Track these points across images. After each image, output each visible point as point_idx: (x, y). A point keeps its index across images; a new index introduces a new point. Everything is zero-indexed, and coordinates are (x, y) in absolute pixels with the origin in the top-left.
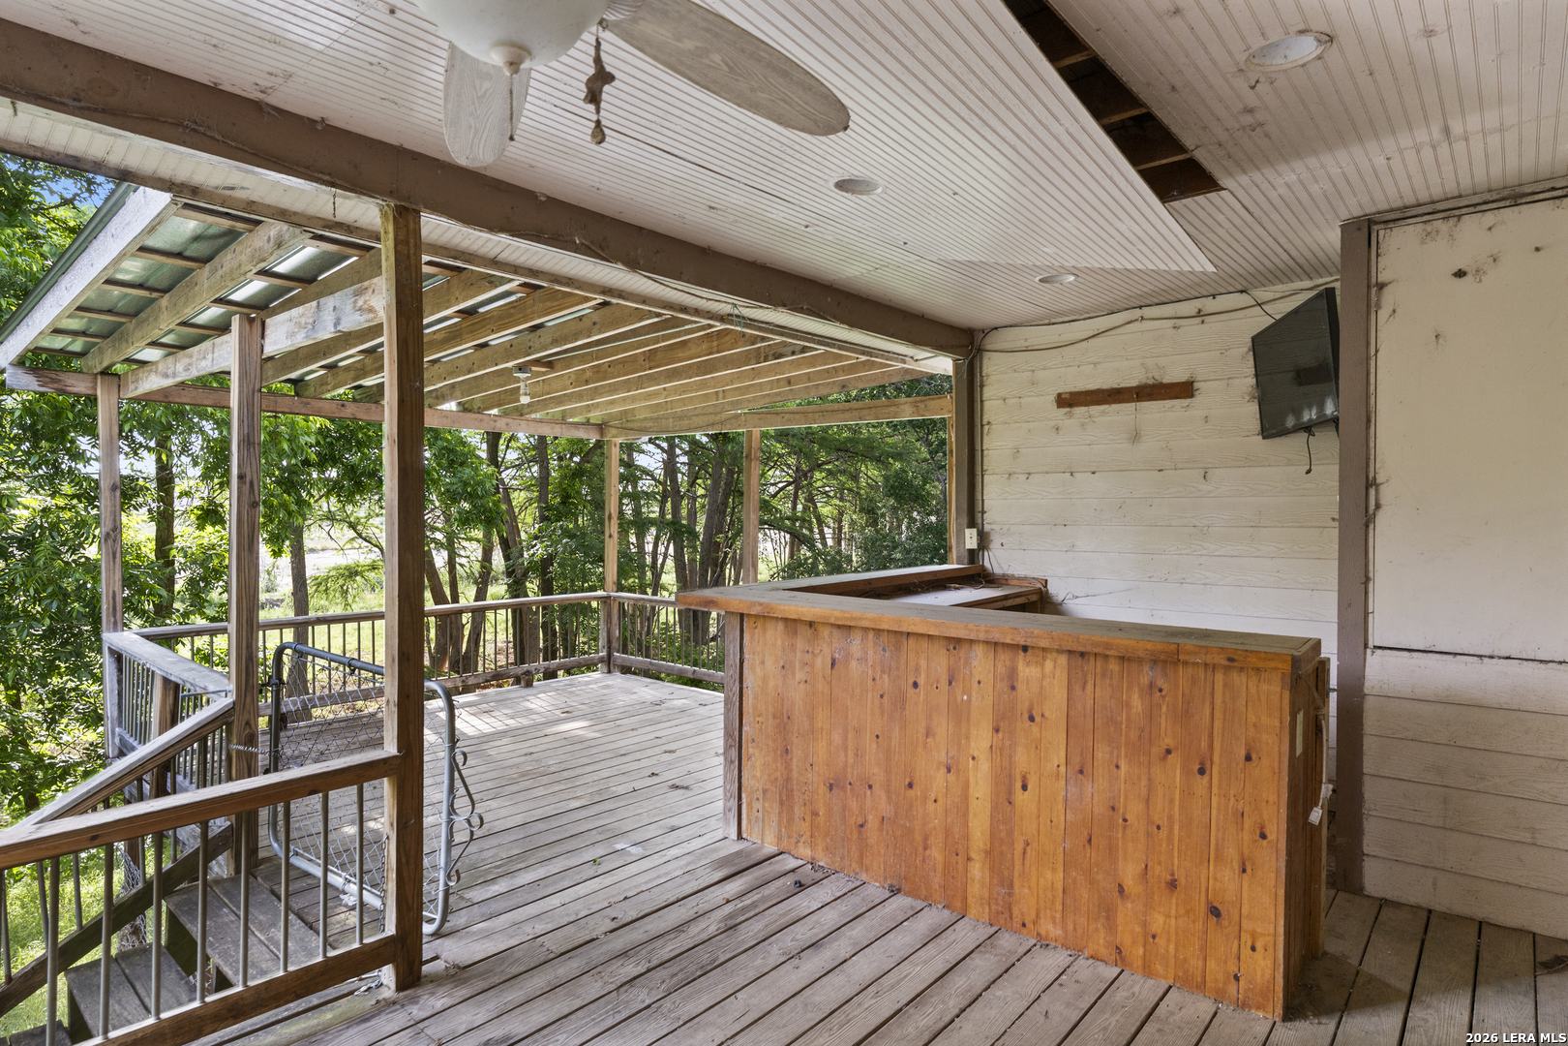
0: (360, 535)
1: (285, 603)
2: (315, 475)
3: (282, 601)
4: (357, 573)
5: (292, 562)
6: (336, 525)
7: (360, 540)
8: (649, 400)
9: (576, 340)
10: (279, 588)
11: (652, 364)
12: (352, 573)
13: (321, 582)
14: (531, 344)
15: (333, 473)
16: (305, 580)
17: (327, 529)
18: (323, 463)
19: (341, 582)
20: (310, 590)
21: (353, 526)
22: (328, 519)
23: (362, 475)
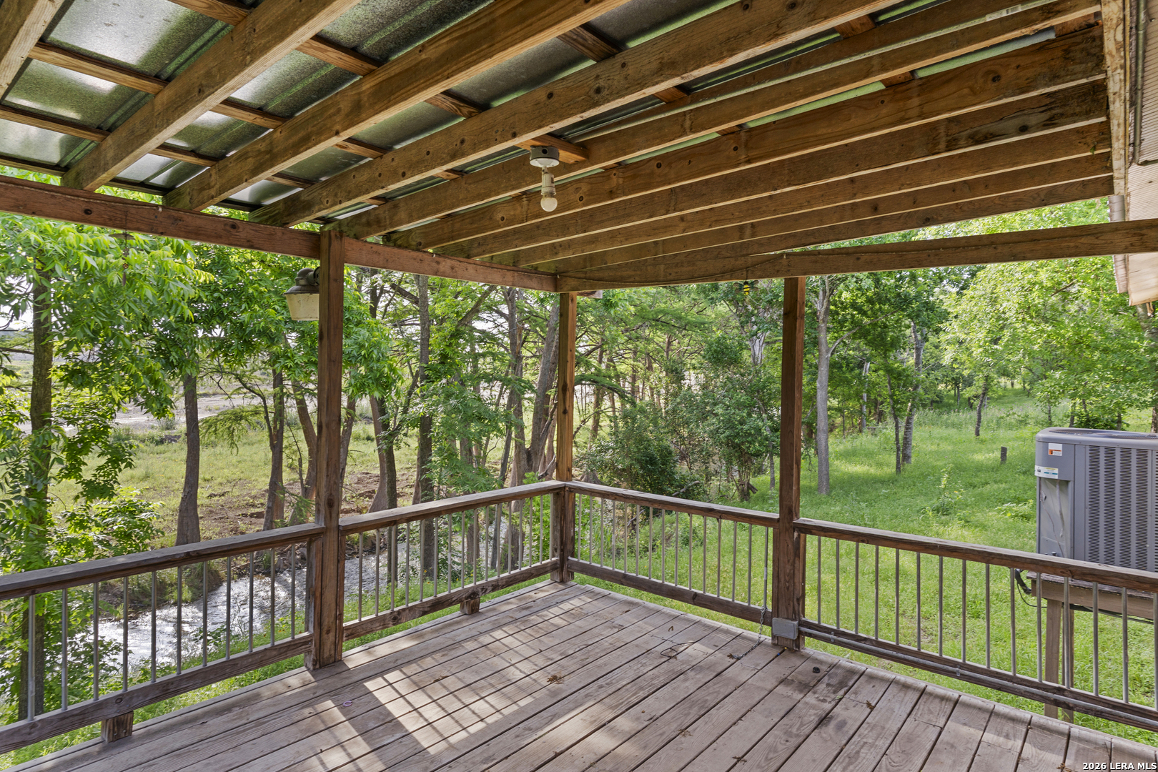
0: (245, 386)
1: (181, 439)
2: (200, 333)
3: (179, 437)
4: (241, 418)
5: (186, 408)
6: (225, 377)
7: (245, 390)
8: (655, 235)
9: (732, 53)
10: (177, 426)
11: (753, 153)
12: (238, 417)
13: (211, 424)
14: (601, 83)
15: (218, 332)
16: (198, 423)
17: (217, 380)
18: (208, 320)
19: (228, 424)
20: (202, 431)
21: (239, 378)
22: (218, 371)
23: (251, 332)
